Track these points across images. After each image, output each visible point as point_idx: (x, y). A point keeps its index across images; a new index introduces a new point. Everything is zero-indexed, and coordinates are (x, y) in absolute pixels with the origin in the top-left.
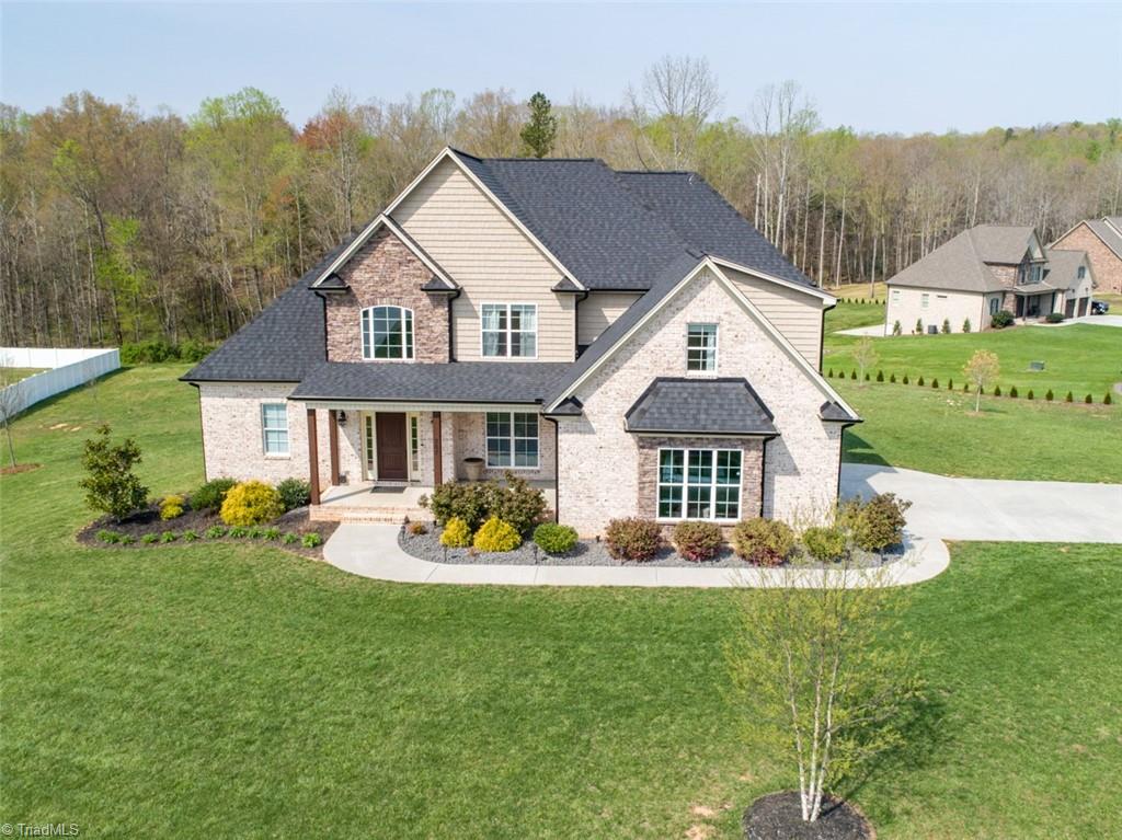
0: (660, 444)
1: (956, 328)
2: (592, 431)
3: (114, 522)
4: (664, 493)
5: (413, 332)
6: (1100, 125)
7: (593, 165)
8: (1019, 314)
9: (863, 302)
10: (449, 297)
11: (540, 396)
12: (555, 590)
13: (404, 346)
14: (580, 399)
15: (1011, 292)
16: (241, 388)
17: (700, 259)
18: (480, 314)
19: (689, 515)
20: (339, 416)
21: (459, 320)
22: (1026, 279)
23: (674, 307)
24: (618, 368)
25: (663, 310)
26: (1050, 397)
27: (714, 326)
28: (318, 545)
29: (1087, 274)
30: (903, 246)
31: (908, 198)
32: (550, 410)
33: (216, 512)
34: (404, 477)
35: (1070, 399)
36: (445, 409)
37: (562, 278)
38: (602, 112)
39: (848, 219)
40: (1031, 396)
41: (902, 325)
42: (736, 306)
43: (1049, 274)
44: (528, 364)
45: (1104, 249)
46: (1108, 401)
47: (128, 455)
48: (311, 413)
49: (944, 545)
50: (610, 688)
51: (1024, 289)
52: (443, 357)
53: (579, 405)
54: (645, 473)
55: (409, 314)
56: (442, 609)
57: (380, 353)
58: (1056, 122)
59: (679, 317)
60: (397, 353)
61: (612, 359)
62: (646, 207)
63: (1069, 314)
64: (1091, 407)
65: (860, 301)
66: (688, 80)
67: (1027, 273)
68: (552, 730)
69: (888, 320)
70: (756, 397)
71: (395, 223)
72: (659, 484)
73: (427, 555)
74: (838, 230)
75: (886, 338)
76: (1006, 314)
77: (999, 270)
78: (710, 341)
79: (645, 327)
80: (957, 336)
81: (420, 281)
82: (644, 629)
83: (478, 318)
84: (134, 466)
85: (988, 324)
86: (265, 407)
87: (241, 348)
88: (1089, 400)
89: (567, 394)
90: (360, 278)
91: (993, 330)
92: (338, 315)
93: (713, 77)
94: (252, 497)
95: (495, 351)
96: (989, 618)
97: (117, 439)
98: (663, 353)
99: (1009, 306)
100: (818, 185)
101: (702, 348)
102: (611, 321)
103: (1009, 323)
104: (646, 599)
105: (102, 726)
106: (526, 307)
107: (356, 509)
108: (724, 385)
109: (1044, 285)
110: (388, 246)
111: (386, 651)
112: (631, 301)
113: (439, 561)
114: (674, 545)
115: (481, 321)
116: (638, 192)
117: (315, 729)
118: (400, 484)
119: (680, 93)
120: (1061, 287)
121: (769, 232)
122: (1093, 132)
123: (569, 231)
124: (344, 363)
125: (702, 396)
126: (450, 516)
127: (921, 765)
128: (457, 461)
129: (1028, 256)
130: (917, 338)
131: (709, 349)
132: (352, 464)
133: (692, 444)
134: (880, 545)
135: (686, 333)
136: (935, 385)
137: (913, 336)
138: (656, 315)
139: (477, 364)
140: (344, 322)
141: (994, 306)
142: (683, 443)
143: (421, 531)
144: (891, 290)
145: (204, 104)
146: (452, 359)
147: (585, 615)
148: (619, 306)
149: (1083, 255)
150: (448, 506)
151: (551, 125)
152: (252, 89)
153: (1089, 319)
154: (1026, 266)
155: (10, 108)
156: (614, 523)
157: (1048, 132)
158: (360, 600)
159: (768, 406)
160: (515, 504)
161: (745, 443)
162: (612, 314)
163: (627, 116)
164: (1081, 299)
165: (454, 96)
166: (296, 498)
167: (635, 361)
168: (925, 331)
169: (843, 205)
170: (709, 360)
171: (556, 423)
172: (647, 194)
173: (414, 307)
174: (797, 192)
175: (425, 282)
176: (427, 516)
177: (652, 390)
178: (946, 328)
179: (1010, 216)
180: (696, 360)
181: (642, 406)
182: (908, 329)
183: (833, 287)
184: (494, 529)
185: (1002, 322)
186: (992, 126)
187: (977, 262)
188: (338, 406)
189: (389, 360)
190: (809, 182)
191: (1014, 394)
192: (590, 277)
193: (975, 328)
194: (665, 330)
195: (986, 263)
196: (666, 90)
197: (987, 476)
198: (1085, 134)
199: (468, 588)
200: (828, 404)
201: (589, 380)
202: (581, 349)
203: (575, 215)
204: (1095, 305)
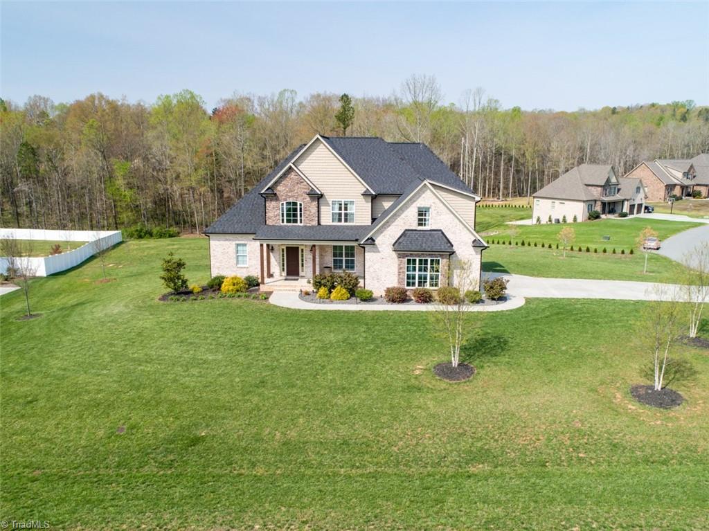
0: (407, 256)
1: (570, 220)
2: (379, 252)
3: (174, 294)
4: (408, 277)
5: (302, 213)
6: (668, 105)
7: (378, 141)
8: (604, 212)
9: (523, 207)
10: (318, 197)
11: (358, 238)
12: (365, 312)
13: (299, 218)
14: (374, 238)
15: (599, 200)
16: (227, 237)
17: (423, 181)
18: (331, 205)
19: (419, 286)
20: (270, 248)
21: (322, 207)
22: (608, 194)
23: (412, 200)
24: (389, 226)
25: (408, 201)
26: (605, 251)
27: (429, 208)
28: (266, 299)
29: (641, 191)
30: (548, 176)
31: (550, 149)
32: (362, 243)
33: (219, 289)
34: (297, 274)
35: (614, 252)
36: (317, 243)
37: (365, 189)
38: (378, 100)
39: (517, 161)
40: (596, 251)
41: (541, 219)
42: (438, 200)
43: (620, 191)
44: (351, 226)
45: (654, 178)
46: (632, 252)
47: (180, 265)
48: (262, 245)
49: (524, 299)
50: (388, 338)
51: (606, 199)
52: (315, 223)
53: (374, 241)
54: (400, 268)
55: (301, 205)
56: (322, 317)
57: (289, 221)
58: (642, 103)
59: (414, 204)
60: (295, 221)
61: (387, 222)
62: (401, 158)
63: (631, 212)
64: (623, 256)
65: (521, 206)
66: (425, 87)
67: (608, 190)
68: (367, 348)
69: (534, 216)
70: (446, 238)
71: (296, 166)
72: (407, 273)
73: (312, 301)
74: (511, 167)
75: (532, 226)
76: (596, 212)
77: (593, 188)
78: (427, 215)
79: (401, 209)
80: (570, 224)
81: (306, 191)
82: (400, 322)
83: (329, 206)
84: (182, 270)
85: (587, 218)
86: (238, 245)
87: (227, 220)
88: (623, 252)
89: (369, 236)
90: (280, 189)
91: (589, 221)
92: (271, 205)
93: (438, 86)
94: (235, 282)
95: (337, 220)
96: (533, 320)
97: (176, 258)
98: (407, 219)
99: (598, 208)
100: (499, 141)
101: (424, 217)
102: (386, 208)
103: (598, 217)
104: (401, 314)
105: (204, 350)
106: (351, 202)
107: (280, 286)
108: (433, 232)
109: (618, 197)
110: (292, 176)
111: (303, 328)
112: (394, 199)
113: (317, 303)
114: (413, 298)
115: (331, 208)
116: (398, 152)
117: (282, 348)
118: (296, 278)
119: (421, 94)
120: (627, 198)
121: (469, 168)
122: (663, 109)
123: (368, 169)
124: (273, 226)
125: (424, 237)
126: (320, 286)
127: (496, 356)
128: (320, 268)
129: (608, 181)
130: (549, 225)
131: (427, 218)
132: (276, 268)
133: (419, 256)
134: (496, 297)
135: (417, 211)
136: (550, 247)
137: (547, 225)
138: (404, 204)
139: (329, 226)
140: (274, 208)
141: (590, 207)
142: (416, 256)
143: (307, 294)
144: (535, 199)
145: (159, 98)
146: (319, 224)
147: (377, 319)
148: (390, 201)
149: (639, 180)
150: (320, 282)
151: (351, 112)
152: (187, 90)
153: (643, 215)
154: (607, 186)
155: (44, 98)
156: (388, 289)
157: (637, 109)
158: (289, 315)
159: (451, 241)
160: (347, 281)
161: (441, 256)
162: (387, 204)
163: (392, 103)
164: (638, 205)
165: (296, 93)
166: (252, 283)
167: (396, 223)
168: (553, 222)
169: (513, 153)
170: (427, 222)
171: (364, 248)
172: (402, 153)
173: (303, 201)
174: (489, 145)
175: (308, 191)
176: (310, 288)
177: (404, 234)
178: (564, 220)
179: (607, 159)
180: (421, 222)
181: (400, 240)
182: (544, 221)
183: (508, 199)
184: (339, 291)
185: (594, 216)
186: (605, 106)
187: (581, 184)
188: (271, 243)
189: (292, 224)
190: (495, 140)
191: (588, 250)
192: (377, 189)
193: (580, 220)
194: (408, 210)
195: (587, 185)
196: (413, 92)
197: (553, 277)
198: (659, 111)
199: (330, 311)
200: (475, 240)
201: (378, 230)
202: (373, 220)
203: (370, 163)
204: (646, 208)
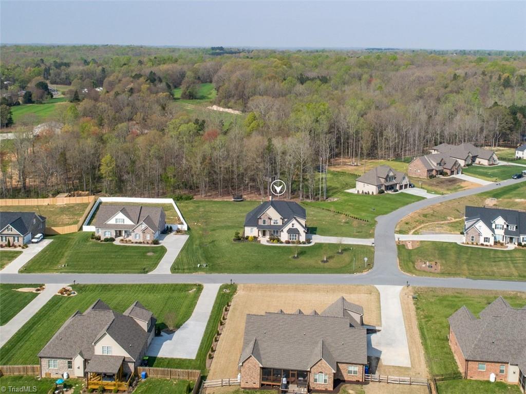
0: (290, 234)
1: (371, 193)
2: (284, 233)
3: (237, 240)
5: (267, 222)
8: (386, 190)
10: (270, 219)
12: (280, 246)
15: (384, 185)
16: (249, 227)
19: (292, 240)
22: (388, 181)
23: (291, 222)
24: (286, 226)
27: (294, 224)
28: (259, 242)
32: (280, 230)
33: (248, 239)
37: (281, 217)
41: (359, 191)
43: (396, 179)
44: (278, 225)
49: (315, 243)
51: (388, 184)
52: (269, 224)
53: (283, 230)
54: (288, 236)
57: (263, 224)
60: (265, 224)
63: (401, 188)
69: (356, 189)
71: (266, 212)
72: (290, 237)
73: (269, 243)
75: (356, 193)
76: (382, 190)
77: (380, 179)
81: (268, 217)
84: (239, 234)
85: (378, 193)
88: (366, 221)
90: (262, 217)
92: (260, 220)
94: (251, 237)
95: (274, 224)
98: (290, 226)
99: (383, 188)
103: (383, 192)
106: (278, 220)
107: (262, 239)
109: (394, 182)
110: (265, 214)
113: (271, 244)
114: (291, 243)
115: (273, 221)
118: (265, 237)
120: (399, 182)
123: (282, 213)
124: (260, 225)
125: (293, 230)
128: (271, 235)
129: (388, 175)
132: (260, 234)
134: (309, 243)
137: (361, 195)
141: (379, 188)
154: (388, 178)
156: (286, 240)
159: (299, 231)
160: (277, 239)
161: (297, 234)
164: (405, 185)
166: (256, 238)
168: (364, 193)
173: (267, 219)
176: (269, 240)
178: (369, 193)
180: (293, 227)
181: (288, 230)
182: (361, 192)
184: (275, 241)
185: (381, 192)
187: (376, 177)
188: (259, 229)
191: (357, 218)
192: (284, 217)
193: (375, 194)
195: (378, 177)
199: (274, 246)
202: (283, 224)
204: (410, 185)
